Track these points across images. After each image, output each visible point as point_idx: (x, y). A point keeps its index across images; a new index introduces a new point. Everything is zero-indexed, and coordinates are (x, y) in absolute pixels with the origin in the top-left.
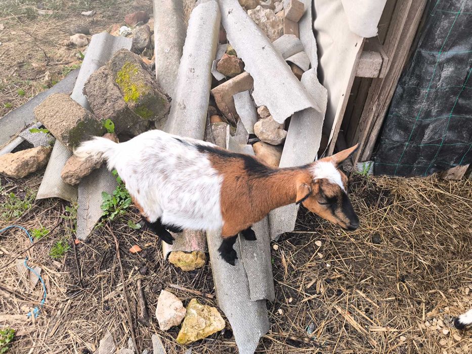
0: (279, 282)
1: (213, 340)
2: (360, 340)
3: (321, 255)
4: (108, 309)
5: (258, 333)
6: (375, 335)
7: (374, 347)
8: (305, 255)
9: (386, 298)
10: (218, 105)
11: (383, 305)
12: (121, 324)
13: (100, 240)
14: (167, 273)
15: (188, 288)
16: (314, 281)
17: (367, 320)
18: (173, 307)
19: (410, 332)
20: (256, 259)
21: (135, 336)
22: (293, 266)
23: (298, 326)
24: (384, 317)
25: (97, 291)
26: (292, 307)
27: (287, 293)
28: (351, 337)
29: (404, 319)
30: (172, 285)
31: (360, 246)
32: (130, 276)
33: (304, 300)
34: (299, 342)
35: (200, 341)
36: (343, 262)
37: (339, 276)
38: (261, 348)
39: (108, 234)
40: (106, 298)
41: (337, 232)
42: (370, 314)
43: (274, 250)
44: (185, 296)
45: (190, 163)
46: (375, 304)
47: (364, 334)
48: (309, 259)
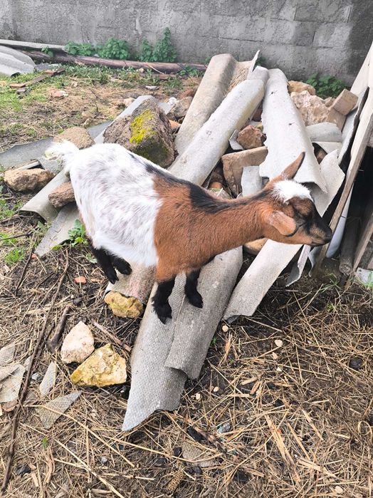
0: (212, 366)
1: (108, 393)
2: (279, 467)
3: (275, 356)
4: (27, 323)
5: (157, 404)
6: (302, 470)
7: (295, 484)
8: (257, 349)
9: (338, 433)
10: (225, 173)
11: (330, 440)
12: (30, 340)
13: (54, 261)
14: (98, 311)
15: (110, 332)
16: (253, 379)
17: (300, 448)
18: (83, 341)
19: (352, 487)
20: (192, 326)
21: (35, 356)
22: (236, 354)
23: (211, 419)
24: (324, 455)
25: (26, 303)
26: (213, 397)
27: (216, 381)
28: (270, 459)
29: (352, 468)
30: (96, 324)
31: (330, 363)
32: (62, 301)
33: (231, 395)
34: (202, 436)
35: (94, 388)
36: (299, 373)
37: (286, 386)
38: (156, 425)
39: (64, 258)
40: (30, 312)
41: (307, 339)
42: (308, 444)
43: (222, 331)
44: (103, 338)
45: (132, 179)
46: (319, 434)
47: (288, 463)
48: (259, 355)
